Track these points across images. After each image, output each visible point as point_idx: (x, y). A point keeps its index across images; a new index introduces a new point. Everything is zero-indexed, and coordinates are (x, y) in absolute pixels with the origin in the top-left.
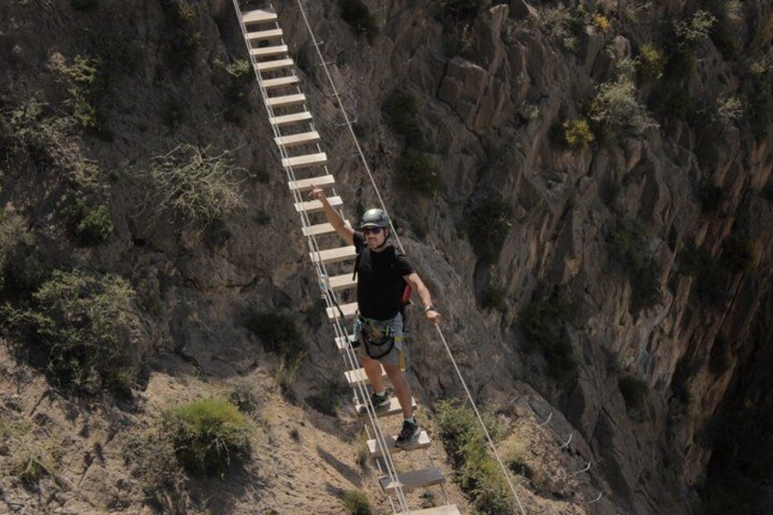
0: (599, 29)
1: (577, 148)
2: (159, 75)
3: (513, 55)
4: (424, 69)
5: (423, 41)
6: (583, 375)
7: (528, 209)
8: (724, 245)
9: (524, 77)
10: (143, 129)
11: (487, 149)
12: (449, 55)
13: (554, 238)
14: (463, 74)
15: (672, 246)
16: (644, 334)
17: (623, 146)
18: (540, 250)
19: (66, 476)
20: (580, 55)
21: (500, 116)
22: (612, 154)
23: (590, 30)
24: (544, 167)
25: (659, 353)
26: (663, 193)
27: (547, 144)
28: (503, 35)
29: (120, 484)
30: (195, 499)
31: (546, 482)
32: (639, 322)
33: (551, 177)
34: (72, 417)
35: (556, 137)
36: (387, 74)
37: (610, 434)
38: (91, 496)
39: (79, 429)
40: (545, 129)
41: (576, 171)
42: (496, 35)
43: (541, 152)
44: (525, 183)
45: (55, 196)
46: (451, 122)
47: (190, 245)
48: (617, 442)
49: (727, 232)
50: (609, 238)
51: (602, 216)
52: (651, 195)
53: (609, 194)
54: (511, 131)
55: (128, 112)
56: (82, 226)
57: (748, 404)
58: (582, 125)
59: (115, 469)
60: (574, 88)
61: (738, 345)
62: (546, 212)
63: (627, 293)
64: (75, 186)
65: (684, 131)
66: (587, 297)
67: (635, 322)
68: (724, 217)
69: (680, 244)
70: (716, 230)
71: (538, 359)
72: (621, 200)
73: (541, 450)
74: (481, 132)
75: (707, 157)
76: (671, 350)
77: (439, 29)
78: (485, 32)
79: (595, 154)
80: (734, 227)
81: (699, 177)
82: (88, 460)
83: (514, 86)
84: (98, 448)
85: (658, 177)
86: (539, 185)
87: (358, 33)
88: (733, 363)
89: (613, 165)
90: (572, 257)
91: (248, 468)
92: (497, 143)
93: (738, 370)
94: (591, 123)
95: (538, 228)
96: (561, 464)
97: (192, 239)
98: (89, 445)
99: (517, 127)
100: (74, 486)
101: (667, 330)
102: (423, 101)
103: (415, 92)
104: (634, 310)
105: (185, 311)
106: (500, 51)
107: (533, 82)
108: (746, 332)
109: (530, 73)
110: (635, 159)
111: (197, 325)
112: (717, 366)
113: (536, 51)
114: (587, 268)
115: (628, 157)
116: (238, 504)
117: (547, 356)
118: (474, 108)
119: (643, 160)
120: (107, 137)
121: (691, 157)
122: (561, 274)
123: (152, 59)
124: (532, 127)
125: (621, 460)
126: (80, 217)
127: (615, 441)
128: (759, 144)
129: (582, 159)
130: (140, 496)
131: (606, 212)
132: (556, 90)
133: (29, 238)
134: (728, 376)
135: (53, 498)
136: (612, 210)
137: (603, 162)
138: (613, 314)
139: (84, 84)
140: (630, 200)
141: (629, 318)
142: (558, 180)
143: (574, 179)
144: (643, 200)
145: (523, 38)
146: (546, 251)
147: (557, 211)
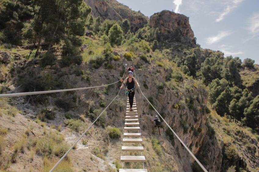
0: (180, 94)
1: (176, 108)
2: (117, 88)
3: (168, 95)
4: (155, 95)
5: (155, 91)
6: (175, 140)
7: (169, 115)
8: (198, 128)
9: (169, 98)
10: (113, 94)
11: (163, 107)
12: (159, 93)
13: (172, 120)
14: (160, 96)
15: (190, 126)
16: (185, 138)
17: (183, 110)
18: (170, 122)
19: (92, 135)
20: (178, 97)
21: (165, 102)
22: (181, 111)
23: (179, 94)
24: (171, 111)
25: (187, 141)
26: (189, 118)
27: (172, 108)
28: (167, 92)
29: (100, 137)
30: (111, 141)
31: (167, 151)
32: (185, 136)
33: (172, 112)
34: (95, 128)
35: (173, 107)
36: (149, 94)
37: (179, 149)
38: (95, 138)
39: (96, 129)
40: (172, 105)
41: (176, 112)
42: (166, 92)
43: (171, 108)
44: (168, 112)
45: (99, 101)
46: (158, 102)
47: (117, 110)
48: (180, 150)
49: (198, 127)
50: (181, 122)
51: (179, 118)
52: (187, 117)
53: (181, 116)
54: (167, 104)
55: (112, 92)
56: (102, 104)
57: (201, 153)
58: (177, 105)
59: (99, 135)
60: (176, 101)
61: (200, 144)
62: (171, 116)
63: (183, 130)
64: (102, 100)
65: (193, 111)
66: (177, 130)
67: (184, 135)
68: (198, 124)
69: (191, 126)
70: (197, 126)
71: (168, 137)
72: (183, 117)
73: (167, 147)
74: (162, 104)
75: (196, 115)
76: (189, 141)
77: (157, 90)
78: (164, 91)
79: (179, 110)
80: (200, 126)
81: (194, 117)
82: (96, 134)
83: (168, 98)
84: (98, 132)
85: (188, 115)
86: (170, 112)
87: (145, 88)
88: (199, 147)
89: (181, 112)
90: (175, 123)
91: (120, 139)
92: (165, 106)
93: (200, 148)
94: (179, 105)
95: (170, 118)
96: (170, 150)
97: (118, 110)
98: (96, 132)
99: (168, 104)
100: (93, 137)
101: (189, 138)
102: (154, 99)
103: (153, 97)
104: (184, 134)
105: (115, 119)
106: (166, 94)
107: (170, 99)
108: (201, 142)
109: (170, 97)
110: (185, 112)
111: (117, 121)
112: (196, 146)
113: (171, 95)
114: (177, 125)
115: (184, 112)
116: (117, 143)
117: (170, 137)
118: (161, 101)
119: (186, 113)
120: (108, 95)
121: (193, 114)
122: (173, 125)
123: (116, 87)
124: (170, 104)
125: (180, 153)
126: (102, 103)
127: (179, 150)
128: (203, 115)
129: (177, 110)
130: (102, 139)
131: (180, 118)
132: (174, 100)
133: (94, 105)
134: (198, 148)
135: (89, 137)
136: (181, 118)
137: (180, 111)
138: (180, 133)
139: (106, 88)
140: (184, 118)
141: (183, 135)
142: (173, 112)
143: (176, 113)
144: (186, 118)
145: (169, 93)
146: (171, 122)
147: (173, 117)
